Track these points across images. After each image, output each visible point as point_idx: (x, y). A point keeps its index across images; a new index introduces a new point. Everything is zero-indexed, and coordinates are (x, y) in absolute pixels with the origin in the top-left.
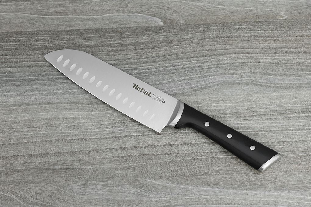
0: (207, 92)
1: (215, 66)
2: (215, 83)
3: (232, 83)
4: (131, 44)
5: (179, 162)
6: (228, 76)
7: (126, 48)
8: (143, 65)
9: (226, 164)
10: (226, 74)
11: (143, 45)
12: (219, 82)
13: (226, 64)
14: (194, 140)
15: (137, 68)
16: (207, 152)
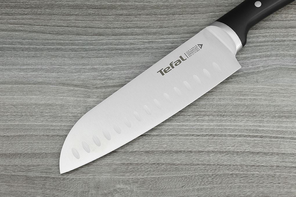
0: (255, 80)
1: (270, 43)
2: (268, 67)
3: (293, 68)
4: (150, 7)
5: (210, 177)
6: (287, 59)
7: (143, 12)
8: (165, 37)
9: (279, 185)
10: (284, 56)
11: (167, 9)
12: (274, 67)
13: (285, 41)
14: (234, 146)
15: (157, 40)
16: (252, 166)
